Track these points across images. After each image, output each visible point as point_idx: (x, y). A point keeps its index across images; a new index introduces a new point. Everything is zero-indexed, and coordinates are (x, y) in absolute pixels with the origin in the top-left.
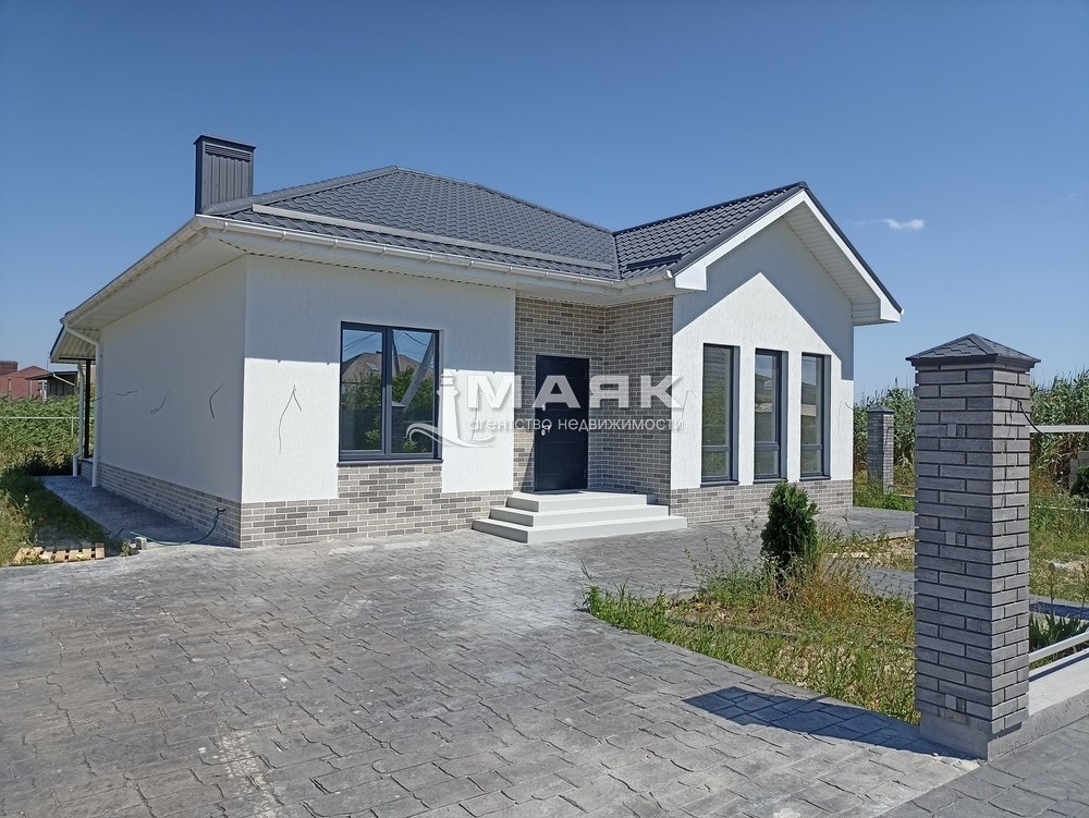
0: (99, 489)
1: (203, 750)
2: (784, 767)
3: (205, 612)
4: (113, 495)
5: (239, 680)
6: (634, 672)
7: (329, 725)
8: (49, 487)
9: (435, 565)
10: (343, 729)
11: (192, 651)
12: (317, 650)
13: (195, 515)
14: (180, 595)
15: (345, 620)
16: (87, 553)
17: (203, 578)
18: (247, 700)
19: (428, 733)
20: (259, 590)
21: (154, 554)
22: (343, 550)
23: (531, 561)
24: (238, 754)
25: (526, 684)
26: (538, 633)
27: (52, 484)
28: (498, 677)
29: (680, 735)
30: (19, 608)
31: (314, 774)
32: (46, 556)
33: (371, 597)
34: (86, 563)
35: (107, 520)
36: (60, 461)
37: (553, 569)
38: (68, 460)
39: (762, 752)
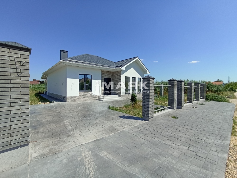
0: (48, 96)
1: (63, 122)
2: (127, 122)
3: (62, 109)
4: (50, 96)
5: (67, 116)
6: (113, 114)
7: (77, 120)
8: (41, 95)
9: (91, 104)
10: (79, 120)
11: (61, 113)
12: (76, 113)
13: (61, 98)
14: (59, 107)
15: (79, 110)
16: (47, 103)
17: (62, 105)
18: (67, 118)
19: (88, 120)
20: (69, 107)
21: (55, 103)
22: (80, 102)
23: (103, 103)
24: (66, 122)
25: (100, 116)
26: (102, 111)
27: (42, 95)
28: (97, 115)
29: (117, 120)
30: (39, 109)
31: (75, 124)
32: (42, 103)
33: (83, 107)
34: (47, 104)
35: (49, 99)
36: (42, 92)
37: (106, 104)
38: (44, 92)
39: (125, 121)
